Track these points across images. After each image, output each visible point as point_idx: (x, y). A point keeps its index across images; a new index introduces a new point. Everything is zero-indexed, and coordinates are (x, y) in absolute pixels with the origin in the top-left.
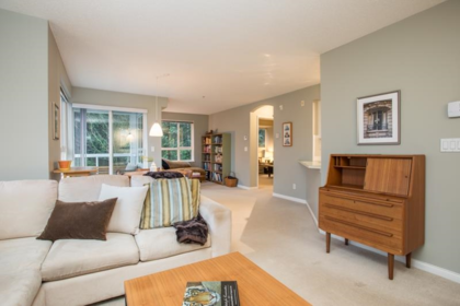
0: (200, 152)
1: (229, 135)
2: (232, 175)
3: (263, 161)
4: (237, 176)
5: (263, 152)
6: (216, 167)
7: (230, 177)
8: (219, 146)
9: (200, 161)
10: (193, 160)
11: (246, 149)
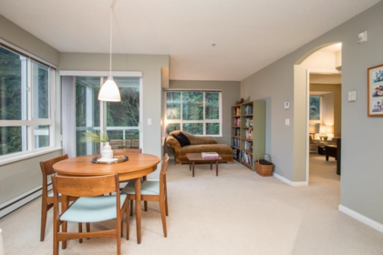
0: (230, 126)
1: (264, 103)
2: (266, 158)
3: (317, 137)
4: (273, 162)
5: (317, 126)
6: (246, 146)
7: (263, 162)
8: (251, 117)
9: (229, 136)
10: (221, 135)
11: (287, 122)
